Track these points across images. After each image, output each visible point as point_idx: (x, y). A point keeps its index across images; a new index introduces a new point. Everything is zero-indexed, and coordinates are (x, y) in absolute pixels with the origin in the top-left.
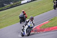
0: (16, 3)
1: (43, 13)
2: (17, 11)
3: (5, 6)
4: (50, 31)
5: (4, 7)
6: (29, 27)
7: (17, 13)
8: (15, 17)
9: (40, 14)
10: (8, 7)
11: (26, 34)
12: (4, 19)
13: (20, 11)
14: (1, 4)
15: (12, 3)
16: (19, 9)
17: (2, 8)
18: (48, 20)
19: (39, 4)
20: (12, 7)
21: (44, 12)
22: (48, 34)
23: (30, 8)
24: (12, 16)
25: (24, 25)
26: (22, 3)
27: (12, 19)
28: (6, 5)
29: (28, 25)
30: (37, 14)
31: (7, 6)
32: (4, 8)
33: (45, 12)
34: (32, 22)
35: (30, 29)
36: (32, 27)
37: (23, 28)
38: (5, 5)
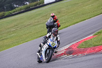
0: (35, 3)
1: (83, 20)
2: (37, 18)
3: (15, 8)
4: (96, 53)
5: (14, 10)
6: (50, 47)
9: (77, 23)
10: (21, 9)
12: (14, 32)
15: (27, 3)
17: (10, 12)
18: (92, 33)
19: (76, 4)
20: (28, 9)
21: (85, 20)
23: (59, 12)
25: (42, 44)
26: (45, 3)
27: (28, 32)
28: (17, 6)
30: (73, 23)
31: (19, 8)
32: (14, 12)
35: (51, 51)
38: (15, 6)
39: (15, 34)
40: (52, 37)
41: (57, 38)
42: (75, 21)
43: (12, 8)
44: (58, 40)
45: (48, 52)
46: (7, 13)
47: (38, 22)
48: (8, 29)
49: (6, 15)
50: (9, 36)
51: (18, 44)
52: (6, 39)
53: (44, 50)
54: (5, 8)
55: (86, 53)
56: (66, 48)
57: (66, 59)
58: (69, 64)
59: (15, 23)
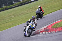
2: (27, 9)
5: (13, 5)
6: (30, 28)
7: (26, 11)
8: (25, 15)
9: (51, 12)
10: (17, 4)
11: (27, 34)
12: (13, 18)
13: (30, 9)
14: (10, 2)
16: (29, 7)
17: (11, 6)
20: (21, 4)
21: (56, 10)
22: (60, 34)
24: (22, 15)
25: (26, 25)
26: (32, 1)
27: (21, 18)
28: (15, 2)
29: (29, 26)
32: (13, 6)
33: (58, 10)
34: (34, 22)
35: (31, 30)
36: (33, 28)
37: (25, 28)
39: (14, 19)
40: (32, 21)
41: (35, 22)
42: (50, 11)
43: (12, 4)
44: (36, 23)
45: (29, 30)
46: (9, 7)
47: (28, 12)
48: (10, 16)
49: (8, 8)
50: (10, 21)
51: (16, 25)
52: (8, 22)
53: (27, 29)
54: (8, 3)
55: (56, 31)
56: (45, 28)
57: (45, 34)
58: (46, 37)
59: (14, 13)
